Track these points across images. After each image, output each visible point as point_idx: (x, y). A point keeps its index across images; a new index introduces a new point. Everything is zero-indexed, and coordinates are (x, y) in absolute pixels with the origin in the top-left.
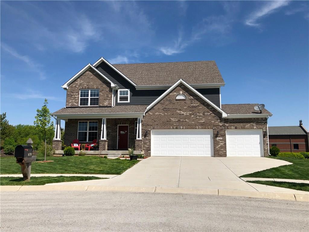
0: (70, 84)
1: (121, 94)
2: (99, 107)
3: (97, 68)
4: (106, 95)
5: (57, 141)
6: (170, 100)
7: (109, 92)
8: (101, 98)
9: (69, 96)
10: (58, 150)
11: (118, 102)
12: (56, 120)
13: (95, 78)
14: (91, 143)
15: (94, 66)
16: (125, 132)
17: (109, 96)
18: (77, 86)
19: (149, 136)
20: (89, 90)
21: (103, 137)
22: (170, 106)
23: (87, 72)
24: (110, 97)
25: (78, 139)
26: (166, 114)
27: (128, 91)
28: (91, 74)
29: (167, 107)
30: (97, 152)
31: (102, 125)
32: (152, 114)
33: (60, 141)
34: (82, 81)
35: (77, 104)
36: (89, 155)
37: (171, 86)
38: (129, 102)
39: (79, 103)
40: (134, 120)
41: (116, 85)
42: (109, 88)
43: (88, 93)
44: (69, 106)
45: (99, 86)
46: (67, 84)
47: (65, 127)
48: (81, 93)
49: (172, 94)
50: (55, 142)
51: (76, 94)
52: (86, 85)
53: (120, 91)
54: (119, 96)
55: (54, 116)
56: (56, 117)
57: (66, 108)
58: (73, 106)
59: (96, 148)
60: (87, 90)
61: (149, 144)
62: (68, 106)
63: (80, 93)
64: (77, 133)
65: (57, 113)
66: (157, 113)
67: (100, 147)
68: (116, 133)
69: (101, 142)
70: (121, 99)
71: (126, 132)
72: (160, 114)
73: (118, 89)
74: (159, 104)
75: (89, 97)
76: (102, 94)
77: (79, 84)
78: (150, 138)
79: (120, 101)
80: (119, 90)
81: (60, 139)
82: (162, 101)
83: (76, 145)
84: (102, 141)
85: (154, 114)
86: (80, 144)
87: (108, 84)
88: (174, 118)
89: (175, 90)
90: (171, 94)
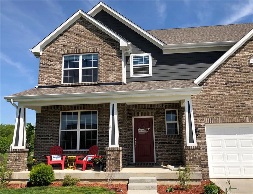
0: (46, 47)
1: (135, 62)
2: (100, 84)
3: (95, 18)
4: (110, 63)
5: (17, 152)
6: (237, 67)
7: (115, 57)
8: (101, 68)
9: (43, 66)
10: (18, 170)
11: (131, 76)
12: (17, 108)
13: (90, 33)
14: (85, 154)
15: (89, 15)
16: (147, 130)
17: (117, 64)
18: (58, 50)
19: (203, 138)
20: (79, 56)
21: (113, 143)
22: (241, 78)
23: (76, 26)
24: (119, 66)
25: (59, 145)
26: (232, 92)
27: (148, 56)
28: (83, 27)
29: (233, 79)
30: (102, 175)
31: (111, 117)
32: (205, 94)
33: (24, 152)
34: (66, 41)
35: (57, 81)
36: (84, 182)
37: (235, 44)
38: (151, 75)
39: (62, 79)
40: (164, 107)
41: (129, 43)
42: (116, 51)
43: (79, 60)
44: (44, 85)
45: (98, 48)
46: (41, 47)
47: (37, 122)
48: (65, 61)
49: (241, 55)
50: (13, 154)
51: (56, 63)
52: (73, 47)
53: (134, 57)
54: (132, 65)
55: (12, 100)
56: (17, 104)
57: (39, 87)
58: (50, 85)
59: (99, 166)
60: (76, 56)
61: (204, 154)
62: (41, 85)
63: (63, 62)
64: (58, 133)
65: (19, 95)
66: (214, 92)
67: (108, 163)
68: (131, 132)
69: (109, 153)
70: (137, 70)
71: (149, 129)
72: (222, 93)
73: (131, 54)
74: (216, 75)
75: (80, 68)
76: (104, 61)
77: (62, 46)
78: (204, 141)
79: (134, 74)
80: (132, 56)
81: (24, 147)
82: (222, 69)
83: (56, 159)
84: (112, 151)
85: (208, 94)
86: (64, 157)
87: (115, 44)
88: (250, 101)
89: (245, 48)
90: (237, 55)
